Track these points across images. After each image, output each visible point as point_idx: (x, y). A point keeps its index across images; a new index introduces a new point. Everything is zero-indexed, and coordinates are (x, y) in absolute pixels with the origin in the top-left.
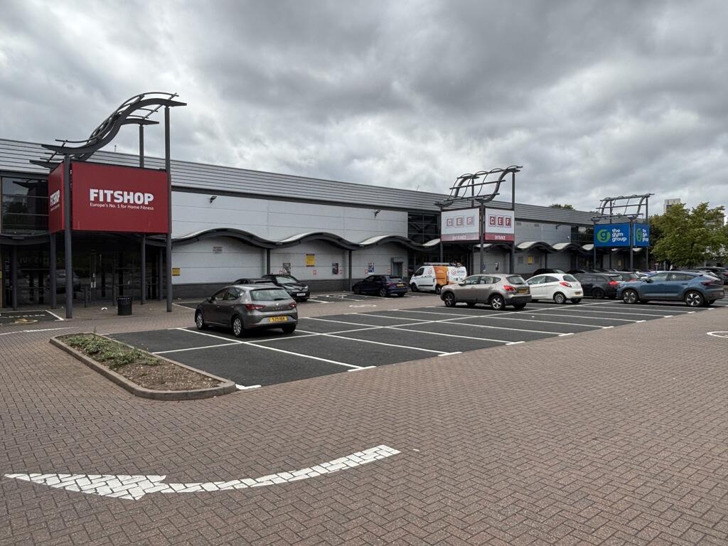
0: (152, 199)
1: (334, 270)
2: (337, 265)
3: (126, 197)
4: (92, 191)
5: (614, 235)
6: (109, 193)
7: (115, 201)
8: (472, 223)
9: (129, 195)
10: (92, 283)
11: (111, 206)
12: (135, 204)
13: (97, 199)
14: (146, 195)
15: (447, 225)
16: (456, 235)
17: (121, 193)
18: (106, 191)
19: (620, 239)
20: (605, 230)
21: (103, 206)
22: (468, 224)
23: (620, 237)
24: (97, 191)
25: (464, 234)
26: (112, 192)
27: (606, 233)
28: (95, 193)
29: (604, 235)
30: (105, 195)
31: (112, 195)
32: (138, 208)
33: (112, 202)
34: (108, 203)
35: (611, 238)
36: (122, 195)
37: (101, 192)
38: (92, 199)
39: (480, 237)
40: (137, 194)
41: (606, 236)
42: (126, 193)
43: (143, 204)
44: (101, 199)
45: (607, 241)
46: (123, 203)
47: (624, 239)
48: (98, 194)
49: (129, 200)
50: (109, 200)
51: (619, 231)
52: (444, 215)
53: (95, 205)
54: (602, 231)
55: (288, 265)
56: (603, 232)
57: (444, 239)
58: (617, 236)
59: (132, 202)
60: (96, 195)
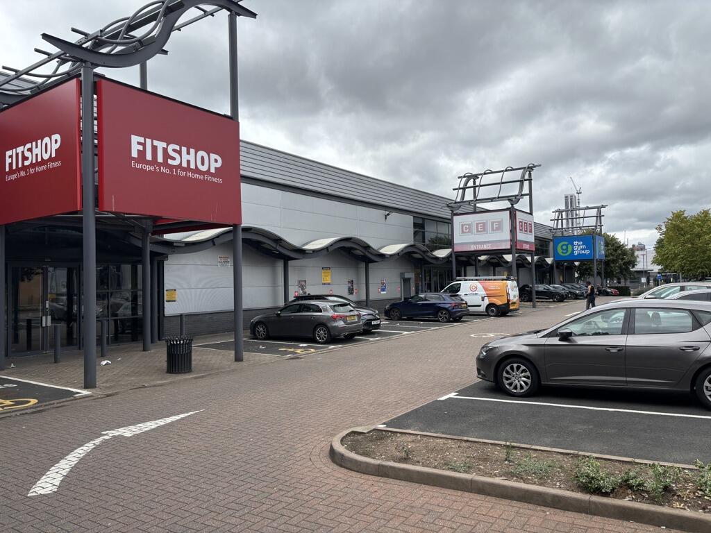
0: (219, 164)
1: (349, 288)
2: (352, 281)
3: (185, 157)
4: (135, 139)
5: (576, 248)
6: (161, 145)
7: (170, 162)
8: (500, 228)
9: (188, 153)
10: (44, 318)
11: (164, 170)
12: (197, 170)
13: (142, 153)
14: (213, 156)
15: (463, 232)
16: (475, 243)
17: (177, 148)
18: (156, 143)
19: (583, 252)
20: (566, 243)
21: (152, 168)
22: (493, 230)
23: (582, 249)
24: (141, 140)
25: (488, 242)
26: (164, 145)
27: (567, 245)
28: (139, 143)
29: (564, 247)
30: (154, 149)
31: (165, 150)
32: (201, 177)
33: (165, 164)
34: (159, 165)
35: (573, 250)
36: (179, 152)
37: (149, 141)
38: (135, 154)
39: (511, 246)
40: (201, 153)
41: (567, 249)
42: (184, 150)
43: (208, 172)
44: (149, 157)
45: (568, 254)
46: (180, 166)
47: (587, 252)
48: (144, 145)
49: (188, 162)
50: (160, 159)
51: (581, 243)
52: (457, 220)
53: (139, 166)
54: (561, 244)
55: (303, 283)
56: (563, 245)
57: (457, 249)
58: (579, 249)
59: (193, 166)
60: (141, 148)
